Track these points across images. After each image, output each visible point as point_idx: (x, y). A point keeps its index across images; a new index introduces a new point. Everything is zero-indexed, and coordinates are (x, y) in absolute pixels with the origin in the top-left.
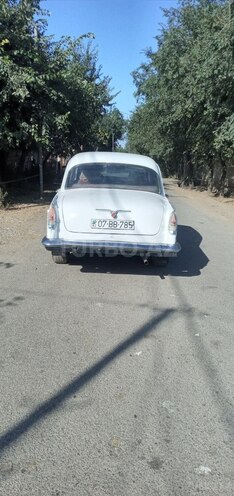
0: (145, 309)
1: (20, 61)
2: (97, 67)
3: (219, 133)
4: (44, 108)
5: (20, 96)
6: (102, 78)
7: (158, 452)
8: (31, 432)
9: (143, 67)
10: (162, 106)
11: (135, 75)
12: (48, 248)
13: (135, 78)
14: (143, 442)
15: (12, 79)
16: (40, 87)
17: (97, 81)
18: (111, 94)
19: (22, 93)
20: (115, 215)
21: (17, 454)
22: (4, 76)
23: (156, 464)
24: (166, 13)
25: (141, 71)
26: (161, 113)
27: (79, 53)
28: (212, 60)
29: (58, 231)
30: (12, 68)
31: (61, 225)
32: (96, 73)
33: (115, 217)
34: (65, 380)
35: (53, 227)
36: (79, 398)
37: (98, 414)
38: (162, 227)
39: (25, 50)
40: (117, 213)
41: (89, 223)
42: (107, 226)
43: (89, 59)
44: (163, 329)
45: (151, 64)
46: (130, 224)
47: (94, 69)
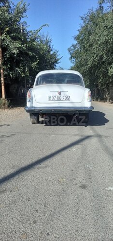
0: (77, 136)
1: (14, 39)
2: (51, 46)
3: (111, 68)
4: (26, 60)
5: (14, 54)
6: (54, 50)
7: (84, 182)
8: (16, 177)
9: (73, 46)
10: (83, 62)
11: (69, 50)
12: (27, 111)
13: (69, 51)
14: (76, 179)
15: (11, 46)
16: (24, 50)
17: (52, 53)
18: (58, 58)
19: (15, 51)
20: (60, 93)
21: (8, 185)
22: (7, 46)
23: (84, 187)
24: (82, 18)
25: (72, 48)
26: (82, 65)
27: (43, 39)
28: (105, 33)
29: (32, 103)
30: (11, 42)
31: (34, 100)
32: (51, 48)
33: (60, 94)
34: (35, 160)
35: (29, 101)
36: (42, 165)
37: (52, 170)
38: (84, 99)
39: (16, 34)
40: (61, 92)
41: (47, 98)
42: (56, 99)
43: (47, 42)
44: (86, 142)
45: (77, 44)
46: (68, 98)
47: (50, 47)
